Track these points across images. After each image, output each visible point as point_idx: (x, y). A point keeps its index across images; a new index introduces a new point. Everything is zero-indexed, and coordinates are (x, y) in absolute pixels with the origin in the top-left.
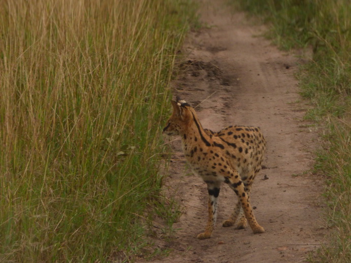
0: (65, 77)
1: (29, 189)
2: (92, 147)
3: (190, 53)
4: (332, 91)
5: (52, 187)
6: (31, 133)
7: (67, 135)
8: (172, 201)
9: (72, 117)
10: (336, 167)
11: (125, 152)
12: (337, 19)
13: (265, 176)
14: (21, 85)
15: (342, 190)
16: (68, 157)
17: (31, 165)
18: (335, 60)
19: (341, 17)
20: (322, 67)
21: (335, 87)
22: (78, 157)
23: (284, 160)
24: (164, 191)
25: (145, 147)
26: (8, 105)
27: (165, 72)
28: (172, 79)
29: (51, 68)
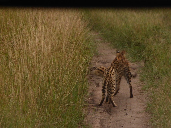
0: (44, 74)
1: (30, 120)
2: (55, 102)
3: (94, 64)
4: (153, 78)
5: (39, 119)
6: (30, 97)
7: (45, 98)
8: (88, 124)
9: (47, 90)
10: (155, 109)
11: (69, 104)
12: (154, 50)
13: (126, 113)
14: (26, 77)
15: (158, 118)
16: (46, 106)
17: (31, 111)
18: (153, 66)
19: (155, 50)
20: (148, 69)
21: (154, 76)
22: (50, 107)
23: (134, 107)
24: (85, 120)
25: (77, 102)
26: (21, 86)
27: (84, 72)
28: (87, 74)
29: (38, 71)
